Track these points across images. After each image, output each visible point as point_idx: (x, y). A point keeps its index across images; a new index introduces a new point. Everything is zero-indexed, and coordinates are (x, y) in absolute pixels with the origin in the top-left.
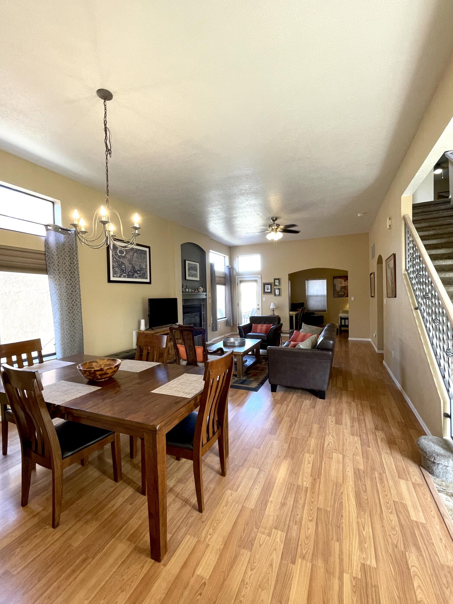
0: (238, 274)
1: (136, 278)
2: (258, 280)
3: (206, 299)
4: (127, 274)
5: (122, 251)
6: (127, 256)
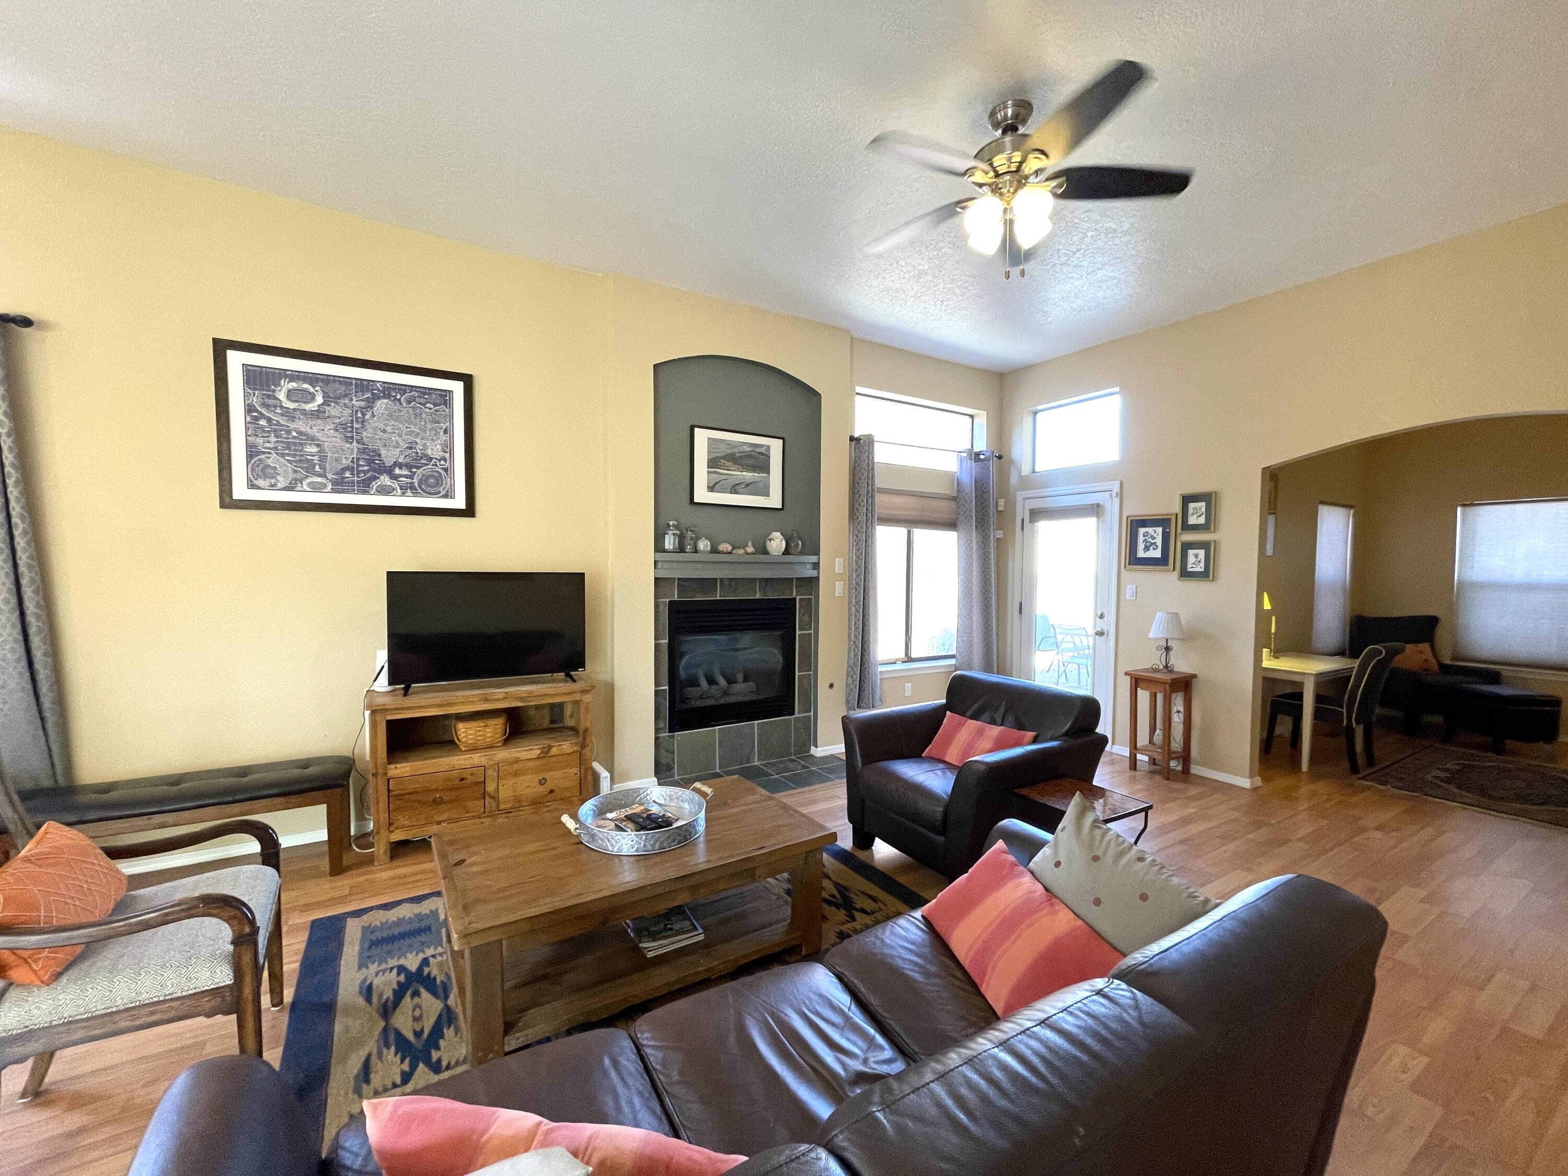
0: (1028, 483)
1: (385, 491)
2: (1108, 505)
3: (817, 578)
4: (330, 476)
5: (305, 390)
6: (333, 410)
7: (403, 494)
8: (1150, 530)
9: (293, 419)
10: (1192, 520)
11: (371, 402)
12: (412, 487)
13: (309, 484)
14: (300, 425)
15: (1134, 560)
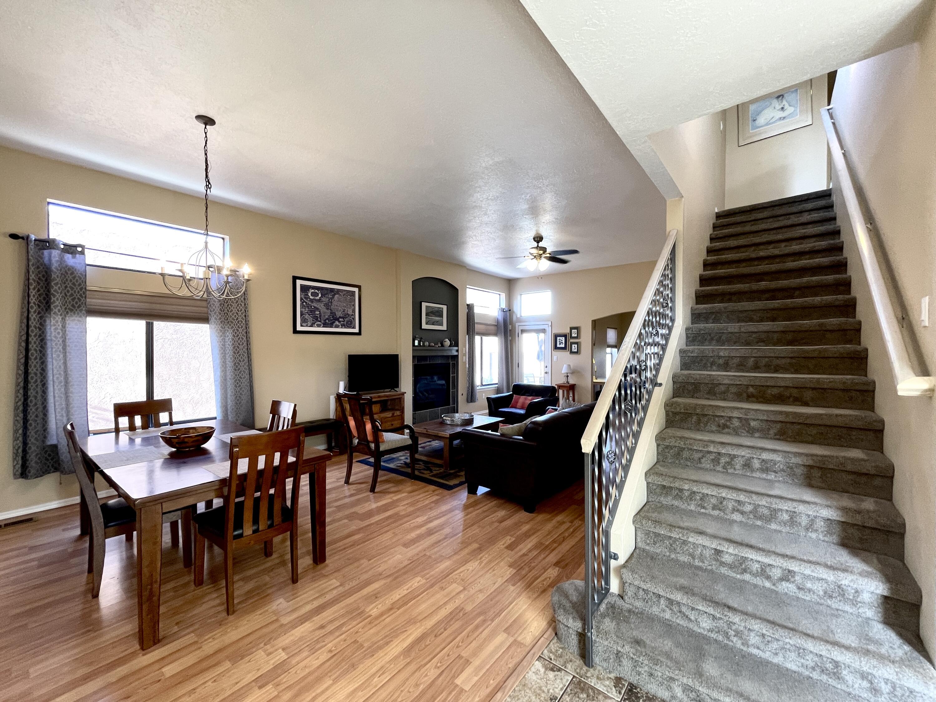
0: (519, 320)
1: (337, 327)
2: (547, 329)
3: (457, 356)
4: (323, 322)
5: (316, 292)
6: (323, 299)
7: (342, 328)
8: (561, 338)
9: (312, 302)
10: (573, 335)
11: (334, 296)
12: (344, 325)
13: (317, 325)
14: (314, 304)
15: (556, 348)
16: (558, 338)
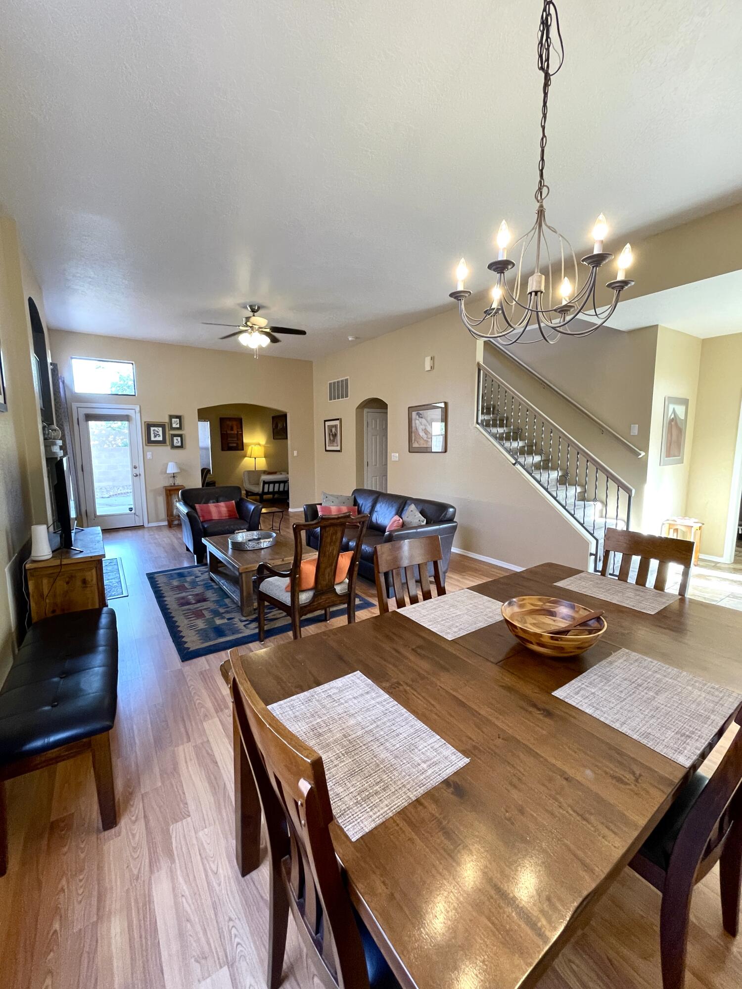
0: (78, 399)
2: (134, 416)
8: (156, 429)
10: (174, 426)
15: (149, 441)
16: (152, 429)
